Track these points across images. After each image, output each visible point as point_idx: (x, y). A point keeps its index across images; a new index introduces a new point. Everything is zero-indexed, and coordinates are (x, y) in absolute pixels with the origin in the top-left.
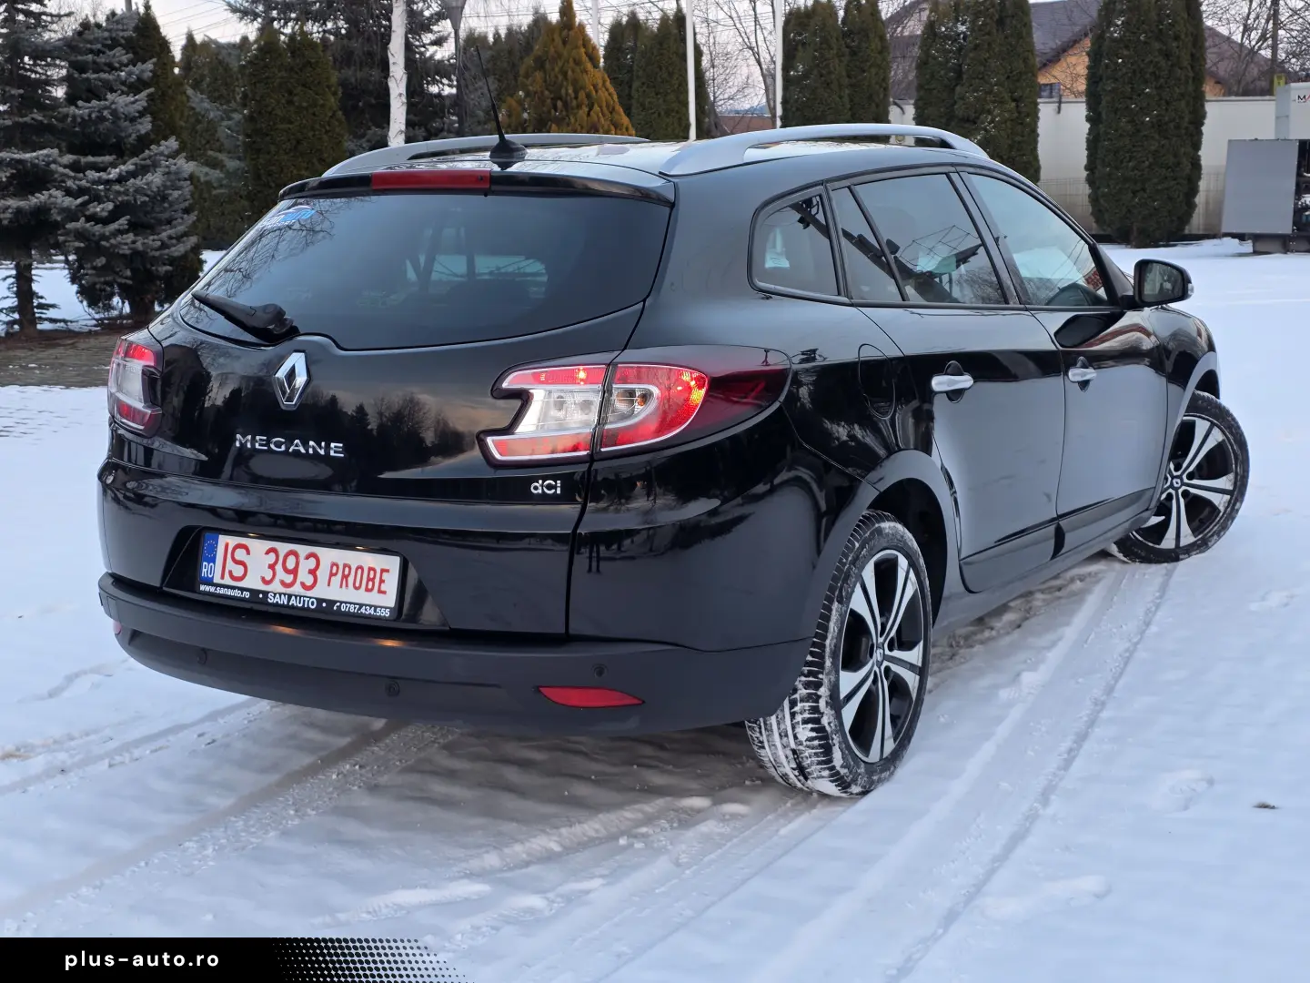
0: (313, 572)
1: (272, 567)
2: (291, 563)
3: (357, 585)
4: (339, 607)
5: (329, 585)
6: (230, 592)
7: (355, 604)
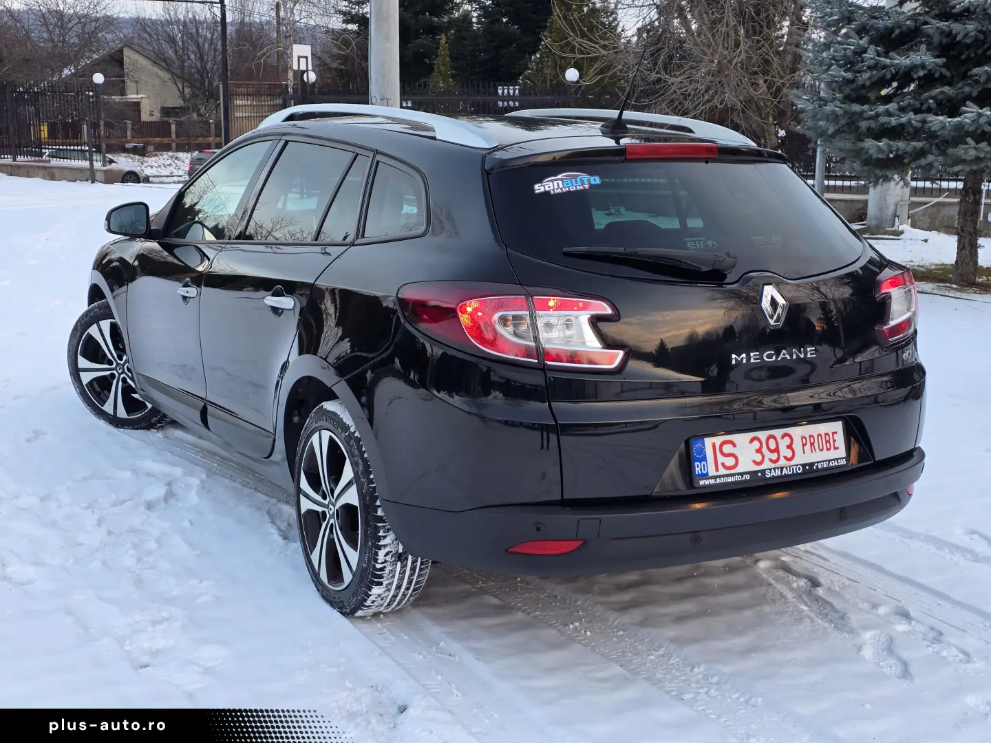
0: (790, 447)
1: (759, 451)
2: (772, 445)
3: (821, 448)
4: (817, 466)
5: (804, 453)
6: (730, 479)
7: (825, 461)
